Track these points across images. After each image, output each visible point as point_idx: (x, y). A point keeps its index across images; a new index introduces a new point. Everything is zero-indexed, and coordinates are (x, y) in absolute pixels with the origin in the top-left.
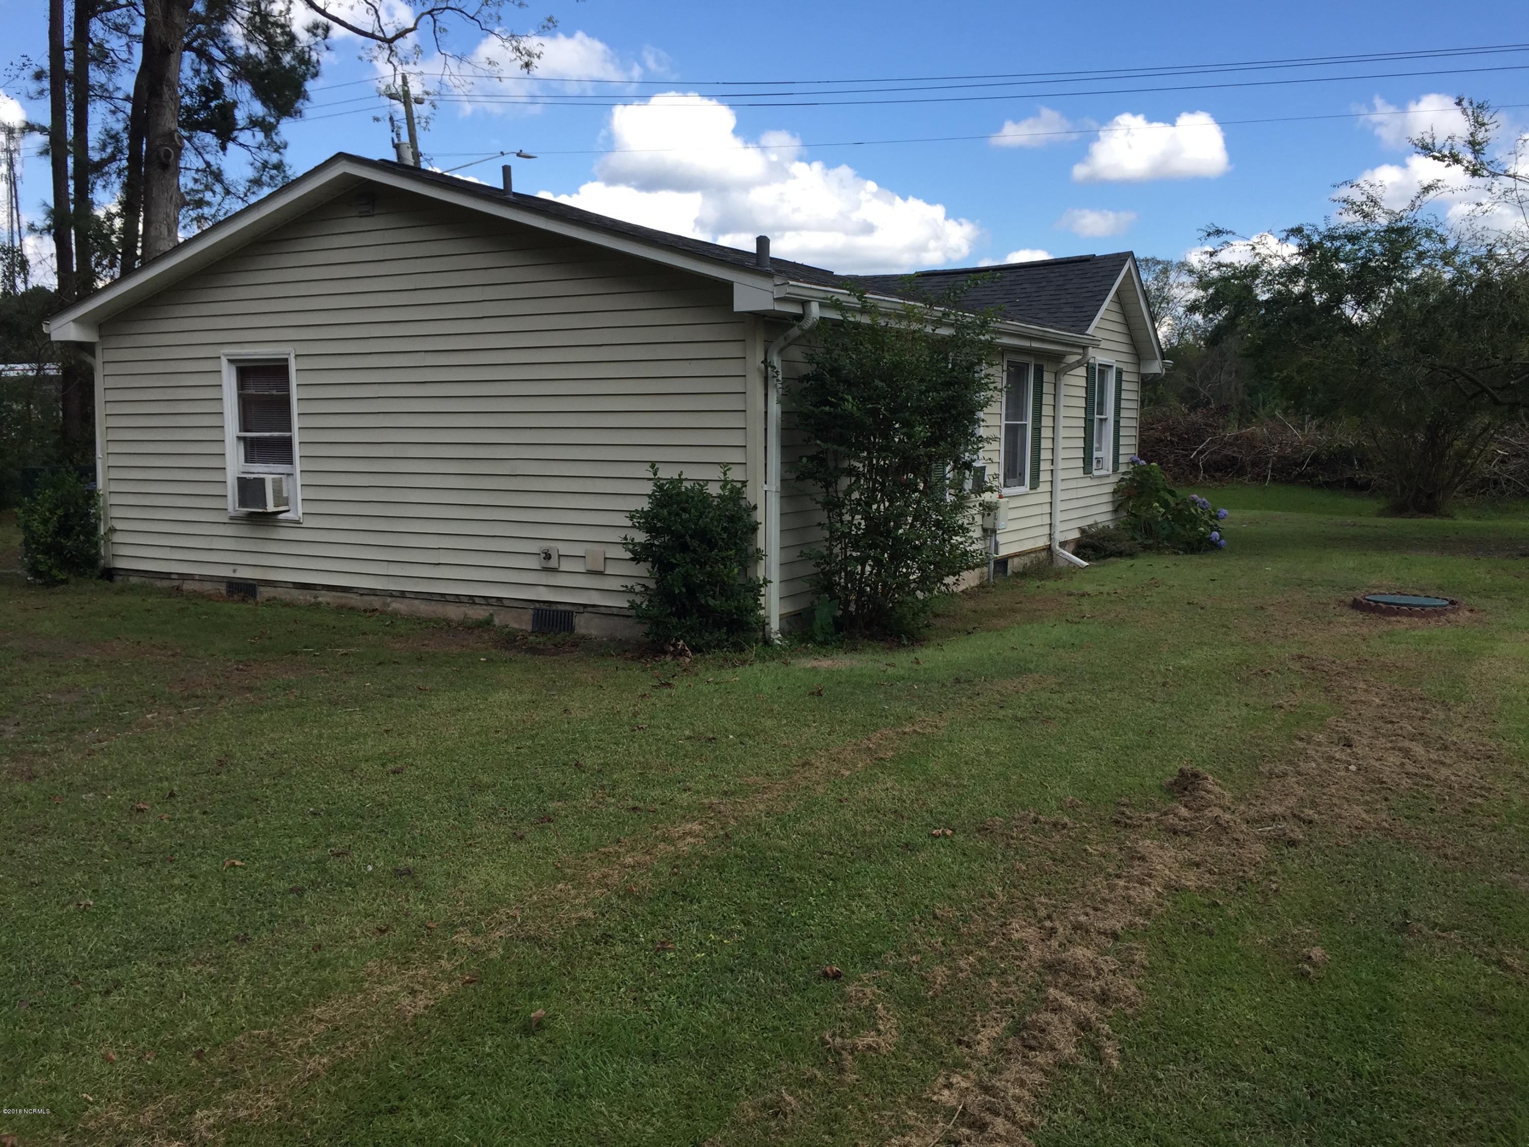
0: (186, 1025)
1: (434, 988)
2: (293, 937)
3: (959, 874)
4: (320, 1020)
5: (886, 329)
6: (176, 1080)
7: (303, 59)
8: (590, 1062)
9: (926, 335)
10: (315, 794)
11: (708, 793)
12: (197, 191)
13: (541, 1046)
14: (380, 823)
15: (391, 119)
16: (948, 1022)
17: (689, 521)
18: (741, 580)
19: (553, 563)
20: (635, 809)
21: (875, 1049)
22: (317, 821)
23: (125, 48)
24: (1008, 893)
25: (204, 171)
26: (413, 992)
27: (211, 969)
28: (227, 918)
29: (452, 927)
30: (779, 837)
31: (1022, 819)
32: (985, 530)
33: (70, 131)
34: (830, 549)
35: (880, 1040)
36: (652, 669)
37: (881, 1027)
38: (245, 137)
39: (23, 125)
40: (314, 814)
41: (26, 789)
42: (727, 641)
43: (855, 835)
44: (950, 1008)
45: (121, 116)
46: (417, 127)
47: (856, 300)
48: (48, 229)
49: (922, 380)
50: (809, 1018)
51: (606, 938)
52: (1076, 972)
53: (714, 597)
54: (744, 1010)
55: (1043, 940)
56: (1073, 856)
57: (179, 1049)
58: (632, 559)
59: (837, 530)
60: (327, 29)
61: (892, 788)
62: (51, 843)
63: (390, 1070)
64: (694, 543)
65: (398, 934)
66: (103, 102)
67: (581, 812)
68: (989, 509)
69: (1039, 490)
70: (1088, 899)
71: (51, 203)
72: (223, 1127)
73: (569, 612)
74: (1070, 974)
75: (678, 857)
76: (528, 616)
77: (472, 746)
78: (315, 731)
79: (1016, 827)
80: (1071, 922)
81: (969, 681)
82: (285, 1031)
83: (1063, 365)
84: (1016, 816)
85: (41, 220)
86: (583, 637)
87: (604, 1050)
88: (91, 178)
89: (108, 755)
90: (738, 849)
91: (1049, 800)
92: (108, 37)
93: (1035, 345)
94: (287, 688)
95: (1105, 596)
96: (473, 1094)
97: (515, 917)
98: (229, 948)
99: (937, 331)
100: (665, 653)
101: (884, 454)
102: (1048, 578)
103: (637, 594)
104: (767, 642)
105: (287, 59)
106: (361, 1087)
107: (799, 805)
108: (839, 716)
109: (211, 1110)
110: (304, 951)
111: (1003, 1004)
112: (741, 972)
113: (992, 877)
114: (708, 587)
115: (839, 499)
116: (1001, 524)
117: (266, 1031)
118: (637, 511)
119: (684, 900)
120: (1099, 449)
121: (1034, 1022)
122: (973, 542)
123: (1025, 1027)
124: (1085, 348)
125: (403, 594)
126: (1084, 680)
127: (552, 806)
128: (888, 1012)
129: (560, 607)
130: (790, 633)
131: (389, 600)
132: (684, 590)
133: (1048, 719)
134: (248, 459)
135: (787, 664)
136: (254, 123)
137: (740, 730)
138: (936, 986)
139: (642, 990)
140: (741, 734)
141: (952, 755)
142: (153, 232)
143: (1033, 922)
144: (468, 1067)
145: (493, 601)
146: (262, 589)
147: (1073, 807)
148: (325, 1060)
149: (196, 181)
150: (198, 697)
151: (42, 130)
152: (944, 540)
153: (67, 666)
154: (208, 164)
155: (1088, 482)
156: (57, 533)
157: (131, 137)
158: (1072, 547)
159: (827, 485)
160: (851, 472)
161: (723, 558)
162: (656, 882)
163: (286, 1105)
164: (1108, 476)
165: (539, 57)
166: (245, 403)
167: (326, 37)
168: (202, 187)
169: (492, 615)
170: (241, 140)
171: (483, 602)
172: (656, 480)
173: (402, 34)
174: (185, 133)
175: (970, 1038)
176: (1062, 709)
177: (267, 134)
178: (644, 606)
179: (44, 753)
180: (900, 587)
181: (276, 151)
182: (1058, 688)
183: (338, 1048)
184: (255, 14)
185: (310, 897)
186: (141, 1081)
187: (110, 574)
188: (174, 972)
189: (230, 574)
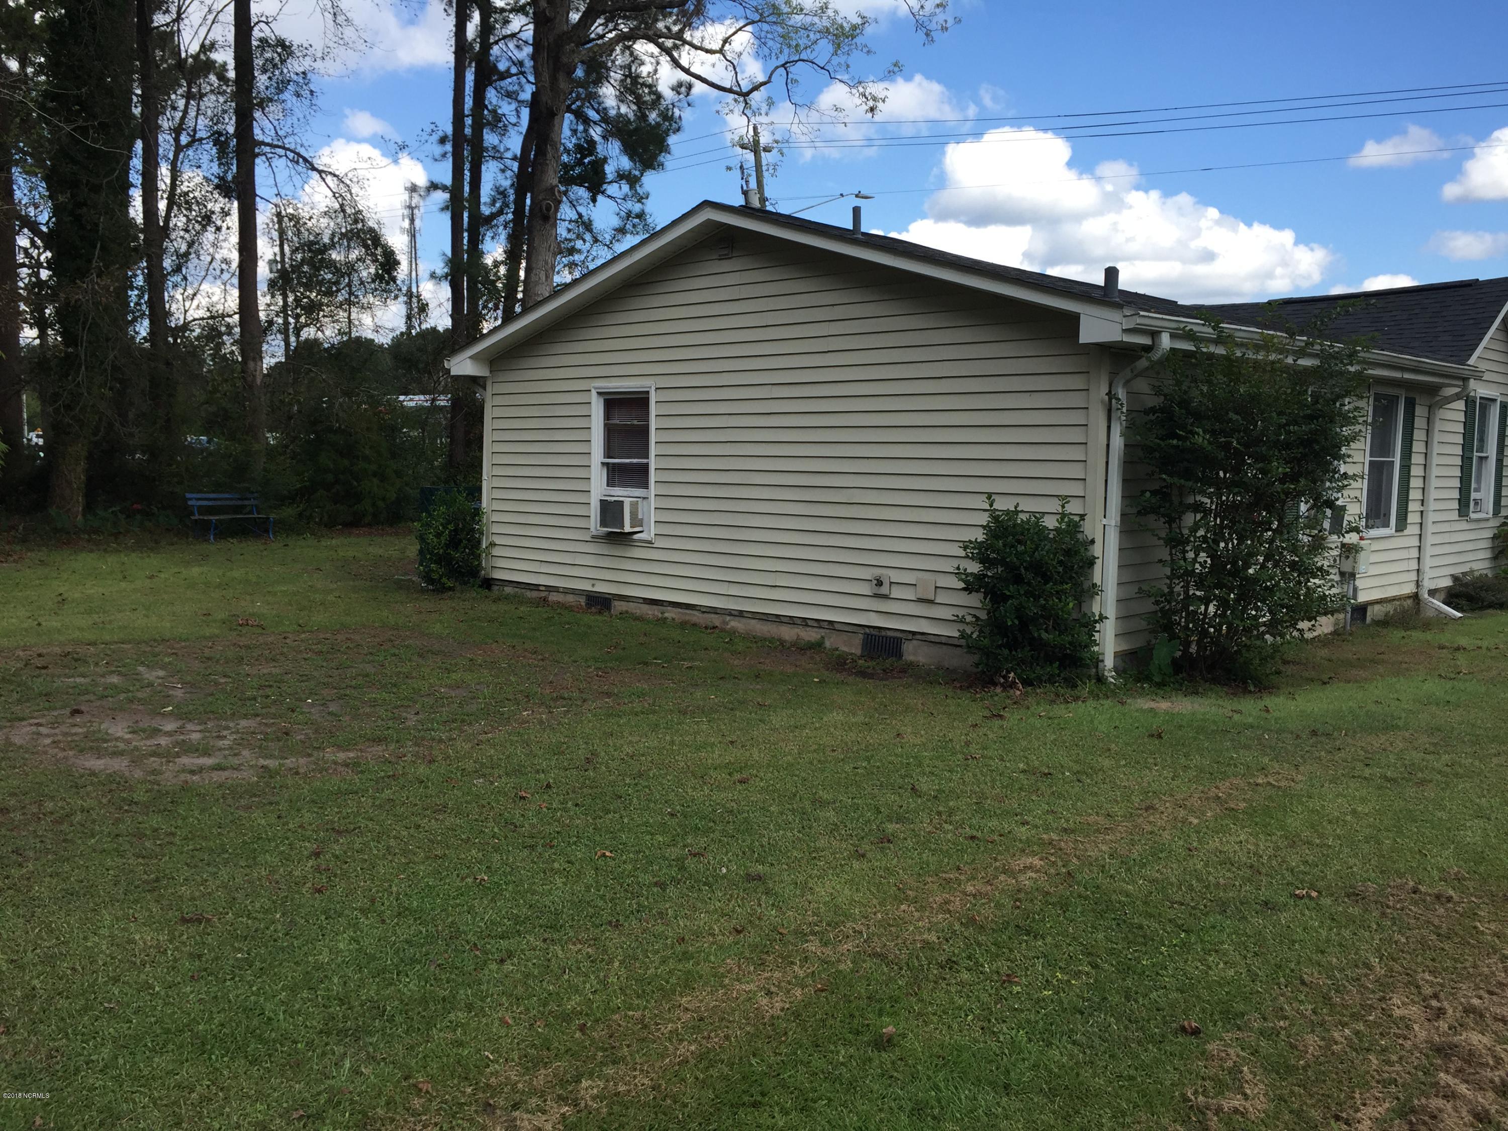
0: (569, 999)
1: (788, 992)
2: (660, 928)
3: (1328, 941)
4: (687, 1009)
5: (1243, 360)
6: (563, 1048)
7: (667, 117)
8: (942, 1085)
9: (1288, 366)
10: (672, 796)
11: (1047, 828)
12: (570, 240)
13: (893, 1063)
14: (730, 828)
15: (741, 167)
16: (1323, 1095)
17: (1025, 552)
18: (1075, 615)
19: (884, 590)
20: (973, 838)
21: (1242, 1113)
22: (674, 822)
23: (514, 113)
24: (1386, 965)
25: (577, 222)
26: (769, 993)
27: (589, 950)
28: (600, 903)
29: (802, 936)
30: (1124, 880)
31: (1400, 887)
32: (1342, 574)
33: (467, 188)
34: (1170, 587)
35: (1248, 1105)
36: (982, 699)
37: (1248, 1092)
38: (612, 189)
39: (428, 184)
40: (672, 815)
41: (428, 771)
42: (1059, 676)
43: (1207, 887)
44: (1325, 1081)
45: (509, 173)
46: (765, 174)
47: (1210, 330)
48: (446, 277)
49: (1280, 414)
50: (1167, 1071)
51: (951, 964)
52: (1471, 1057)
53: (1046, 631)
54: (1096, 1055)
55: (1429, 1020)
56: (1461, 933)
57: (564, 1020)
58: (964, 589)
59: (1180, 568)
60: (690, 87)
61: (1247, 841)
62: (450, 821)
63: (751, 1065)
64: (1028, 576)
65: (752, 936)
66: (495, 162)
67: (919, 836)
68: (1349, 550)
69: (1406, 532)
70: (1481, 981)
71: (449, 253)
72: (605, 1098)
73: (897, 638)
74: (1464, 1060)
75: (1019, 891)
76: (858, 640)
77: (811, 763)
78: (668, 738)
79: (1393, 895)
80: (1461, 1004)
81: (1328, 735)
82: (656, 1016)
83: (1438, 398)
84: (1392, 884)
85: (441, 268)
86: (911, 664)
87: (955, 1075)
88: (482, 230)
89: (494, 746)
90: (1082, 889)
91: (1429, 869)
92: (501, 103)
93: (1407, 376)
94: (642, 695)
95: (1484, 651)
96: (830, 1100)
97: (861, 933)
98: (603, 931)
99: (1300, 362)
100: (995, 685)
101: (1236, 490)
102: (1415, 628)
103: (968, 624)
104: (1100, 679)
105: (653, 116)
106: (726, 1078)
107: (1145, 850)
108: (1183, 761)
109: (594, 1081)
110: (669, 942)
111: (1386, 1083)
112: (1091, 1015)
113: (1367, 947)
114: (1041, 621)
115: (1182, 535)
116: (1362, 567)
117: (640, 1013)
118: (970, 542)
119: (1028, 934)
120: (1477, 490)
121: (1424, 1108)
122: (1333, 586)
123: (1413, 1111)
124: (1465, 380)
125: (741, 614)
126: (1464, 742)
127: (891, 827)
128: (1255, 1075)
129: (890, 634)
130: (1125, 671)
131: (728, 618)
132: (1017, 622)
133: (1422, 783)
134: (610, 483)
135: (1123, 703)
136: (622, 176)
137: (1076, 767)
138: (1308, 1056)
139: (989, 1021)
140: (1078, 772)
141: (1312, 811)
142: (533, 278)
143: (1416, 999)
144: (823, 1072)
145: (825, 625)
146: (616, 603)
147: (1459, 879)
148: (693, 1048)
149: (569, 230)
150: (564, 699)
151: (444, 188)
152: (1299, 583)
153: (456, 664)
154: (580, 216)
155: (1464, 525)
156: (447, 546)
157: (516, 193)
158: (1443, 596)
159: (1170, 521)
160: (1197, 507)
161: (1057, 592)
162: (999, 913)
163: (660, 1085)
164: (1487, 520)
165: (884, 101)
166: (610, 431)
167: (688, 94)
168: (574, 236)
169: (823, 637)
170: (609, 192)
171: (815, 624)
172: (992, 512)
173: (756, 88)
174: (563, 189)
175: (1348, 1114)
176: (1440, 772)
177: (632, 187)
178: (974, 636)
179: (441, 741)
180: (1247, 631)
181: (639, 201)
182: (1432, 749)
183: (704, 1038)
184: (626, 76)
185: (671, 891)
186: (533, 1046)
187: (488, 583)
188: (558, 948)
189: (590, 588)
